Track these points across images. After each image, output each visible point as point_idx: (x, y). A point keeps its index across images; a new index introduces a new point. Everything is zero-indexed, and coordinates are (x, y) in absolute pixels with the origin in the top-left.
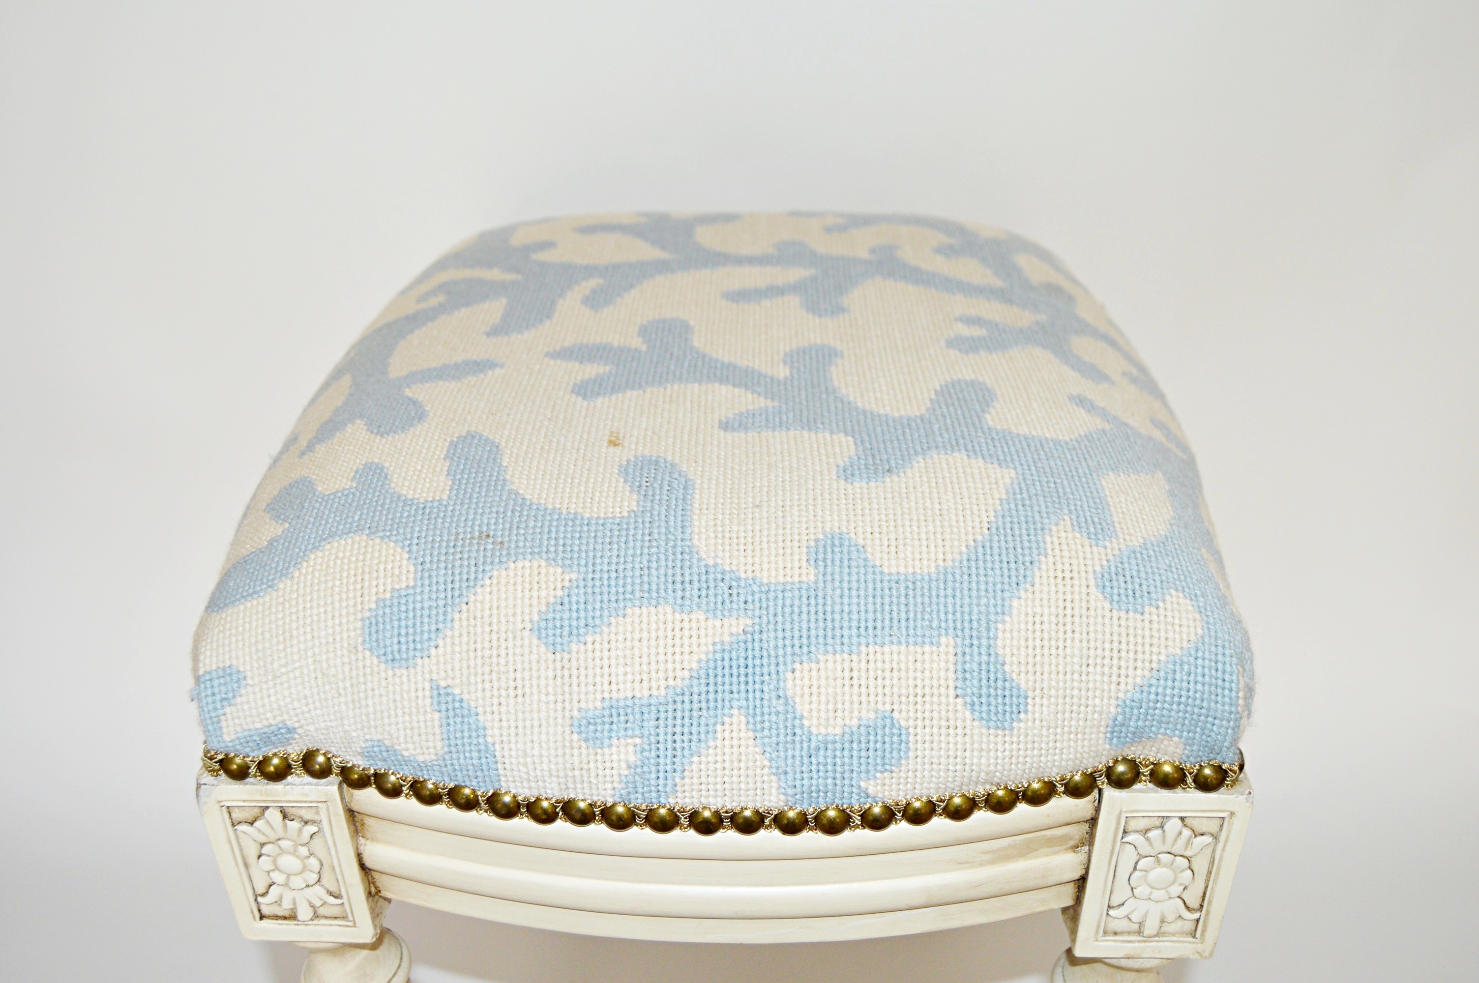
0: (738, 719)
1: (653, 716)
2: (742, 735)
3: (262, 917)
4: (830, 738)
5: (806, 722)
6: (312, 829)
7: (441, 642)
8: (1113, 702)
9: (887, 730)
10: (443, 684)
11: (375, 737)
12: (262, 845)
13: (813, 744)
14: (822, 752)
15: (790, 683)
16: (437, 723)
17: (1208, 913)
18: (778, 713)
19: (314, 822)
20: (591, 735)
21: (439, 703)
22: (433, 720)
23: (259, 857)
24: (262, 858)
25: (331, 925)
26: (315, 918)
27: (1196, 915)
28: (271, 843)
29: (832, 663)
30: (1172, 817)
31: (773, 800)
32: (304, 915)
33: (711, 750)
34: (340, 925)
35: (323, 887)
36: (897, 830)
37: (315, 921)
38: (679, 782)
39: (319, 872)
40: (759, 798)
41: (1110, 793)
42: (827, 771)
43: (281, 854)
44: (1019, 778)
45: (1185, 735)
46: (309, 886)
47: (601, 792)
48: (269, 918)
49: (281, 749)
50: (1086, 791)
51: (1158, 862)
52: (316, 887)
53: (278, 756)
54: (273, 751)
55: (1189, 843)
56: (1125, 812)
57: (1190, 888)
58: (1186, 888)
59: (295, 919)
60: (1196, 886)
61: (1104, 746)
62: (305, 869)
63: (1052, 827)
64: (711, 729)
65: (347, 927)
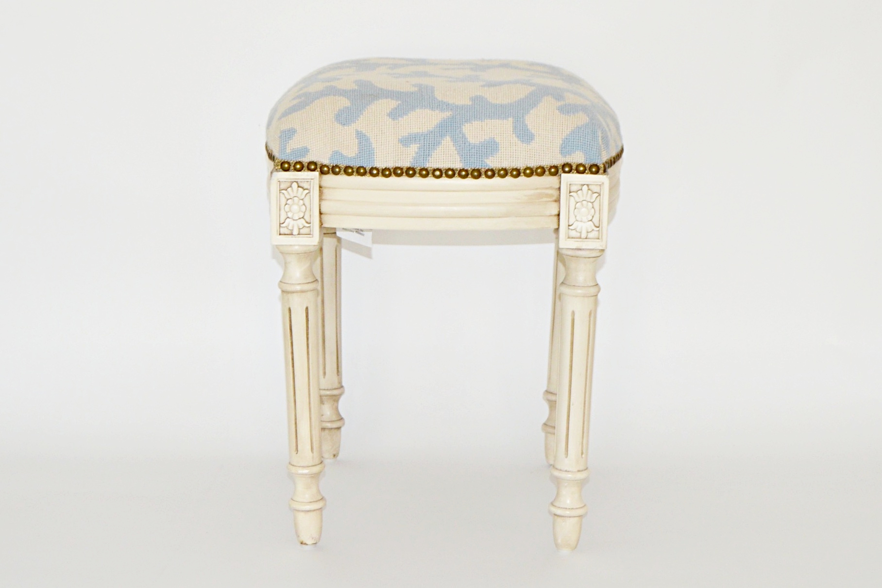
0: (448, 138)
1: (423, 138)
2: (450, 143)
3: (280, 234)
4: (476, 145)
5: (468, 140)
6: (307, 191)
7: (359, 119)
8: (561, 140)
9: (492, 143)
10: (359, 130)
11: (336, 150)
12: (288, 200)
13: (471, 147)
14: (473, 149)
15: (464, 129)
16: (357, 143)
17: (602, 228)
18: (460, 137)
19: (307, 189)
20: (404, 144)
21: (358, 136)
22: (355, 142)
23: (286, 204)
24: (287, 205)
25: (304, 237)
26: (299, 234)
27: (598, 229)
28: (291, 199)
29: (476, 124)
30: (584, 185)
31: (458, 166)
32: (295, 232)
33: (440, 148)
34: (307, 237)
35: (305, 219)
36: (497, 180)
37: (299, 236)
38: (430, 159)
39: (305, 212)
40: (454, 165)
41: (563, 175)
42: (474, 155)
43: (293, 204)
44: (533, 164)
45: (584, 151)
46: (300, 218)
47: (405, 164)
48: (282, 235)
49: (302, 159)
50: (556, 174)
51: (582, 204)
52: (302, 219)
53: (300, 163)
54: (300, 160)
55: (591, 197)
56: (569, 183)
57: (595, 216)
58: (593, 217)
59: (292, 234)
60: (597, 216)
61: (559, 156)
62: (300, 211)
63: (547, 188)
64: (440, 142)
65: (310, 237)
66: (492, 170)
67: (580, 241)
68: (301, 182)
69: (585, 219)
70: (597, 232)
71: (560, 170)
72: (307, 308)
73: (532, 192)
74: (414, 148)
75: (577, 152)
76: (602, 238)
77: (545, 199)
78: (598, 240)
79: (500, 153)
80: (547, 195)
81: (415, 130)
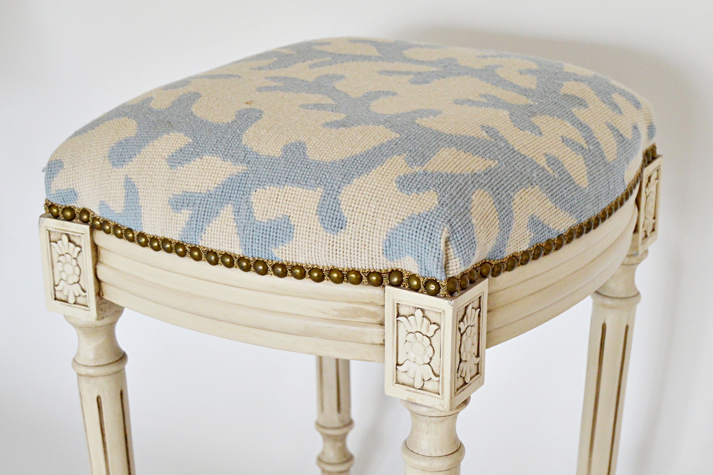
0: (229, 208)
1: (199, 202)
2: (230, 216)
3: (55, 299)
4: (263, 224)
5: (255, 215)
6: (78, 249)
7: (133, 160)
8: (384, 233)
9: (286, 225)
10: (129, 177)
11: (103, 200)
12: (59, 256)
13: (256, 226)
14: (258, 230)
15: (253, 197)
18: (244, 209)
19: (79, 246)
20: (175, 207)
21: (126, 186)
22: (123, 193)
23: (58, 262)
24: (60, 263)
25: (81, 308)
26: (74, 303)
27: (437, 379)
28: (63, 255)
29: (272, 190)
30: (418, 308)
31: (238, 251)
32: (71, 300)
33: (217, 222)
34: (84, 309)
35: (80, 285)
36: (289, 281)
37: (75, 305)
38: (203, 235)
39: (79, 276)
40: (232, 249)
41: (388, 288)
42: (259, 240)
43: (66, 263)
44: (342, 264)
45: (416, 258)
46: (74, 283)
47: (175, 236)
48: (59, 300)
49: (73, 205)
50: (379, 283)
51: (416, 337)
52: (77, 285)
53: (71, 209)
54: (70, 205)
55: (428, 329)
56: (396, 302)
57: (433, 358)
58: (431, 359)
59: (66, 302)
60: (436, 358)
61: (383, 258)
62: (74, 273)
63: (367, 304)
64: (219, 211)
65: (87, 310)
66: (283, 266)
67: (414, 392)
68: (73, 235)
69: (420, 361)
70: (436, 383)
71: (386, 281)
72: (98, 399)
73: (343, 306)
74: (185, 214)
75: (407, 257)
76: (442, 393)
77: (364, 319)
78: (438, 395)
79: (294, 242)
80: (368, 314)
81: (192, 189)
